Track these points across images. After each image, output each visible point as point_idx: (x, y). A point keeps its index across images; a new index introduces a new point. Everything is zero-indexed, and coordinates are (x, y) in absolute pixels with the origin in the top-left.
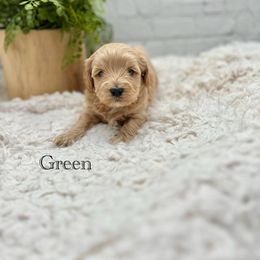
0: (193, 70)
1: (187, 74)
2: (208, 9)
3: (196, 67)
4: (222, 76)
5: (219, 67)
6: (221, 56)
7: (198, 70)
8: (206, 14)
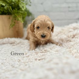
0: (61, 32)
1: (59, 33)
2: (70, 9)
3: (62, 31)
4: (69, 36)
5: (70, 31)
6: (72, 27)
7: (62, 32)
8: (69, 11)
